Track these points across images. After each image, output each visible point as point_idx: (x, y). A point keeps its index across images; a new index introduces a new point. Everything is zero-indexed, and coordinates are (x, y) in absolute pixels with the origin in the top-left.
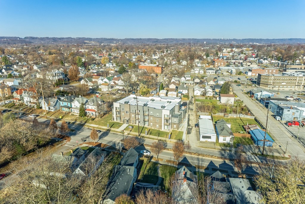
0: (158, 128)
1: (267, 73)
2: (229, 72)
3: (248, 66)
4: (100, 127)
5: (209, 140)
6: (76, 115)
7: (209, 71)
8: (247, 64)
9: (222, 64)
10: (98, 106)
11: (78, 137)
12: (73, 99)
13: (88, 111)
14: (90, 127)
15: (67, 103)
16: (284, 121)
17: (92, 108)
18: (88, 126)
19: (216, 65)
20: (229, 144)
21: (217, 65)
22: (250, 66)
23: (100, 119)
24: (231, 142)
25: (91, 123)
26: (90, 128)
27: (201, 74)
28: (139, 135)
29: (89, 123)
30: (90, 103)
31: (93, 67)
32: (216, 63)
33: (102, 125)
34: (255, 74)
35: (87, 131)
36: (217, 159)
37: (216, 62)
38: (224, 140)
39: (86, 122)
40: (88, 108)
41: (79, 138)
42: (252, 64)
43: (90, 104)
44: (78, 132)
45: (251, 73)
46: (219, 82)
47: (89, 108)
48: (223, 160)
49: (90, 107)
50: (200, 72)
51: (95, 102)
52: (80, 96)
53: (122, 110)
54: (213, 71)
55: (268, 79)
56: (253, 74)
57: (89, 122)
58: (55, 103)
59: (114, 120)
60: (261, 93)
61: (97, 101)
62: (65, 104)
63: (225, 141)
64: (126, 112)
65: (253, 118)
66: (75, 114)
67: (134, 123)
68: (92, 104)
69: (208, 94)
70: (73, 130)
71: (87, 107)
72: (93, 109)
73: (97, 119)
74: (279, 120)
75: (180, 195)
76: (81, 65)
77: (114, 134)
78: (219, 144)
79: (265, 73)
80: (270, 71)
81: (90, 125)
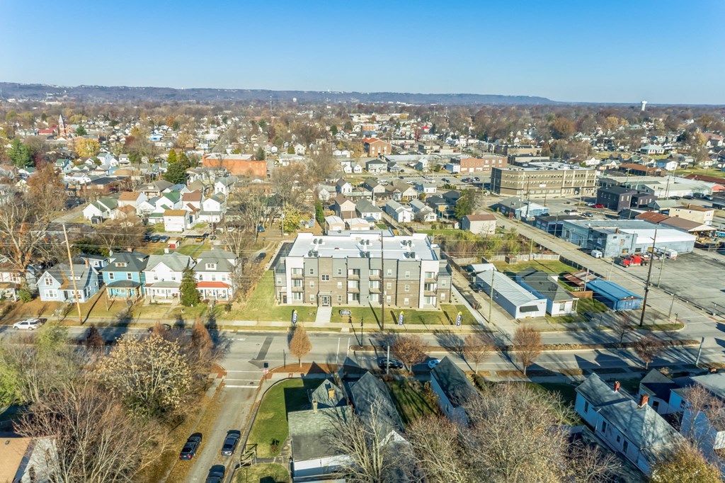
0: (407, 306)
1: (488, 166)
3: (436, 151)
4: (264, 323)
5: (533, 314)
6: (165, 304)
7: (374, 165)
8: (434, 147)
10: (230, 269)
12: (141, 260)
13: (202, 289)
14: (238, 327)
15: (127, 273)
16: (608, 258)
17: (214, 279)
18: (228, 327)
20: (570, 315)
21: (376, 151)
22: (439, 152)
24: (573, 312)
25: (232, 319)
26: (239, 331)
27: (358, 174)
28: (382, 328)
29: (225, 319)
30: (207, 265)
31: (63, 167)
32: (373, 148)
33: (265, 319)
34: (466, 169)
35: (241, 339)
36: (582, 349)
37: (373, 145)
38: (560, 310)
39: (213, 318)
40: (201, 279)
41: (241, 360)
42: (441, 147)
43: (207, 268)
45: (459, 166)
46: (425, 189)
47: (204, 280)
48: (593, 350)
49: (207, 277)
50: (356, 168)
51: (222, 261)
52: (167, 250)
53: (308, 274)
54: (382, 165)
55: (515, 179)
56: (463, 169)
57: (223, 316)
58: (86, 275)
59: (285, 301)
60: (526, 206)
61: (226, 260)
62: (121, 276)
63: (563, 312)
64: (323, 276)
65: (557, 258)
66: (159, 302)
67: (343, 302)
68: (215, 269)
69: (427, 217)
71: (198, 277)
72: (217, 280)
73: (235, 306)
74: (599, 258)
76: (26, 162)
77: (317, 335)
78: (554, 318)
79: (485, 166)
80: (494, 161)
81: (234, 325)
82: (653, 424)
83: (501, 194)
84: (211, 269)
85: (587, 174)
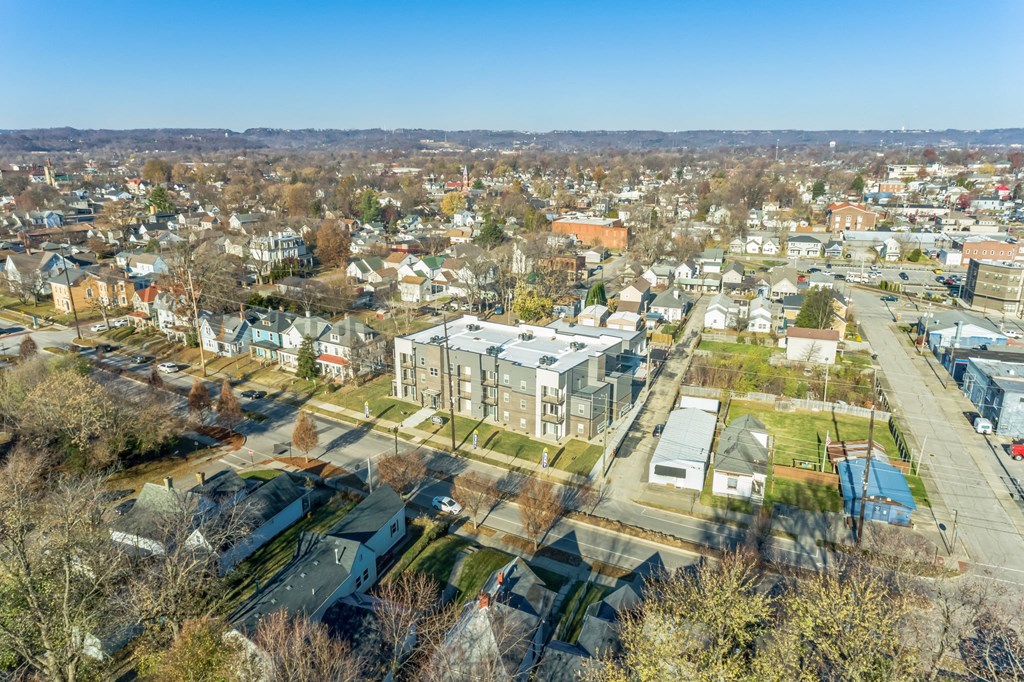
0: (522, 430)
2: (875, 250)
3: (965, 229)
4: (348, 412)
5: (678, 482)
6: (288, 372)
7: (797, 244)
8: (961, 221)
9: (860, 219)
10: (356, 345)
12: (290, 321)
13: (324, 363)
14: (319, 410)
15: (270, 333)
16: (1001, 439)
17: (337, 353)
18: (312, 407)
19: (837, 226)
20: (747, 502)
22: (968, 230)
23: (356, 387)
24: (755, 497)
25: (325, 400)
26: (317, 414)
27: (768, 256)
28: (455, 449)
29: (320, 399)
30: (332, 335)
31: (410, 224)
32: (838, 219)
33: (354, 407)
37: (837, 214)
39: (310, 396)
40: (326, 351)
41: (269, 440)
42: (977, 222)
43: (332, 340)
44: (275, 424)
45: (958, 255)
47: (329, 353)
48: (698, 555)
49: (332, 350)
50: (766, 247)
51: (348, 334)
52: (308, 314)
53: (419, 364)
54: (812, 244)
55: (1005, 281)
56: (966, 261)
57: (320, 396)
58: (238, 330)
59: (396, 395)
60: (954, 329)
61: (354, 332)
62: (265, 335)
64: (431, 369)
65: (882, 417)
66: (288, 369)
68: (338, 341)
70: (261, 418)
71: (323, 348)
72: (339, 355)
73: (346, 389)
74: (984, 433)
75: (460, 647)
76: (374, 215)
77: (381, 437)
78: (714, 497)
81: (320, 407)
82: (474, 640)
83: (974, 307)
84: (335, 341)
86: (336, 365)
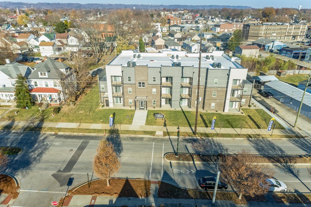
0: (214, 110)
1: (235, 28)
4: (84, 126)
6: (6, 106)
7: (173, 28)
9: (178, 22)
10: (62, 78)
11: (40, 169)
13: (37, 94)
17: (47, 85)
18: (51, 129)
21: (173, 23)
23: (72, 106)
25: (57, 120)
26: (60, 133)
27: (165, 32)
30: (39, 73)
31: (7, 28)
33: (87, 121)
34: (223, 30)
35: (57, 144)
37: (172, 20)
39: (42, 121)
40: (36, 85)
41: (44, 172)
43: (40, 76)
45: (219, 29)
46: (205, 36)
47: (39, 86)
49: (41, 84)
50: (163, 29)
51: (53, 70)
52: (8, 61)
53: (126, 81)
54: (178, 27)
56: (222, 30)
57: (50, 118)
59: (108, 105)
60: (272, 43)
61: (57, 69)
64: (140, 83)
67: (157, 106)
68: (47, 76)
70: (13, 151)
71: (33, 83)
72: (49, 87)
79: (234, 28)
80: (238, 26)
81: (57, 127)
83: (248, 40)
84: (43, 76)
85: (301, 27)
86: (47, 94)
